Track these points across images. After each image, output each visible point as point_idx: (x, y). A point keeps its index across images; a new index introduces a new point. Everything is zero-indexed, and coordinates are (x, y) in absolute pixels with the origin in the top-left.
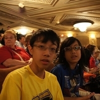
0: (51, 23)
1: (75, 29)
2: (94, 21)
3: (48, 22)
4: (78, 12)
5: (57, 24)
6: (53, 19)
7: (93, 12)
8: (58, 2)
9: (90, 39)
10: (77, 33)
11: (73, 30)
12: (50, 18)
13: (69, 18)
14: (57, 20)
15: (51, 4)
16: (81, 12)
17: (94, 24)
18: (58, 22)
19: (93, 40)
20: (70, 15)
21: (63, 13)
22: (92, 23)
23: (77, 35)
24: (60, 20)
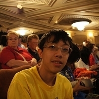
0: (49, 23)
1: (73, 28)
2: (92, 20)
3: (47, 22)
4: (76, 11)
5: (55, 24)
6: (51, 19)
7: (90, 11)
8: (56, 2)
9: (88, 38)
10: (75, 32)
11: (71, 29)
12: (49, 19)
13: (67, 17)
14: (55, 20)
15: (49, 5)
16: (79, 11)
17: (92, 23)
18: (57, 22)
19: (91, 38)
20: (67, 15)
21: (61, 13)
22: (90, 21)
23: (75, 34)
24: (58, 19)
